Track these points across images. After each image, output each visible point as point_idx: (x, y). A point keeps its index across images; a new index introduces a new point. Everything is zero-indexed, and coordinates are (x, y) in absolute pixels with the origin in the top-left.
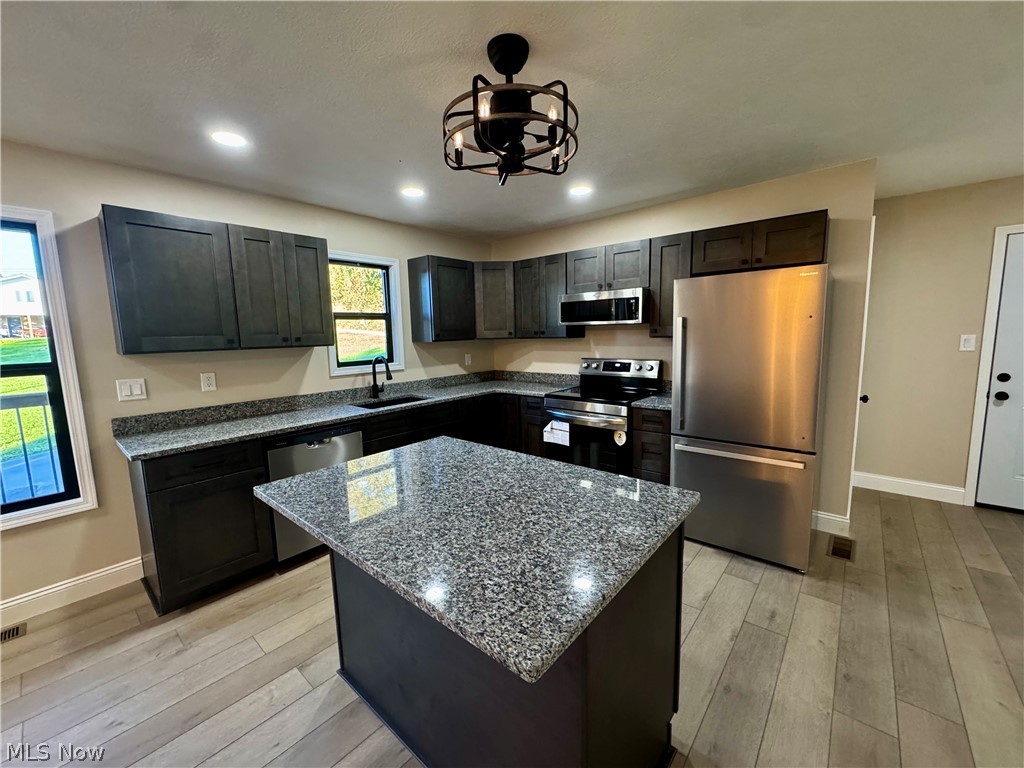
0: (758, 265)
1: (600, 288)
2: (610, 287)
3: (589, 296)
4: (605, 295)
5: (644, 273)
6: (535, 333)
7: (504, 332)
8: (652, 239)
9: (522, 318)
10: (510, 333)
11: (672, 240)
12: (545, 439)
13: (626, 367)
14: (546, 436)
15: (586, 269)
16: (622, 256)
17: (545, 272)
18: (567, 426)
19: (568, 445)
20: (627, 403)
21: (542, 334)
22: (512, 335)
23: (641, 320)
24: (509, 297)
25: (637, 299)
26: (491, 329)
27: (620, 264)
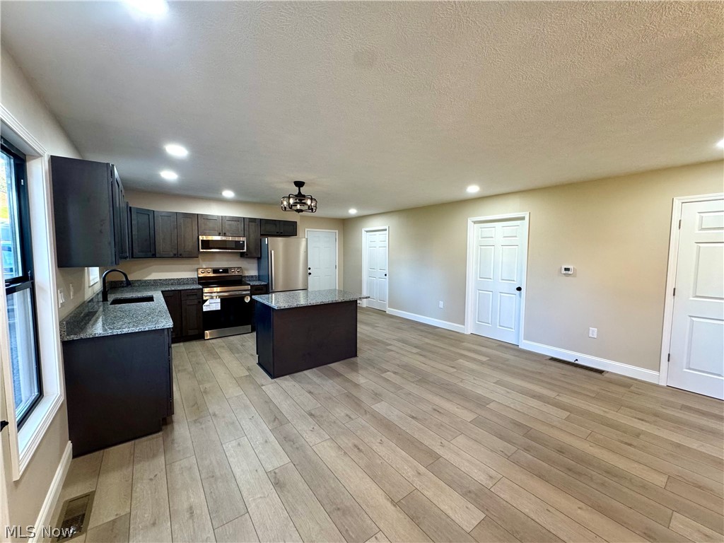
0: (282, 234)
1: (219, 235)
2: (225, 235)
5: (241, 231)
6: (175, 255)
7: (150, 254)
8: (244, 218)
9: (162, 245)
10: (153, 255)
11: (252, 220)
12: (204, 310)
13: (226, 270)
14: (205, 309)
15: (211, 224)
16: (230, 222)
17: (182, 221)
18: (219, 300)
19: (219, 309)
20: (249, 284)
21: (180, 254)
22: (154, 256)
23: (245, 250)
24: (152, 232)
25: (244, 242)
26: (142, 252)
27: (230, 225)
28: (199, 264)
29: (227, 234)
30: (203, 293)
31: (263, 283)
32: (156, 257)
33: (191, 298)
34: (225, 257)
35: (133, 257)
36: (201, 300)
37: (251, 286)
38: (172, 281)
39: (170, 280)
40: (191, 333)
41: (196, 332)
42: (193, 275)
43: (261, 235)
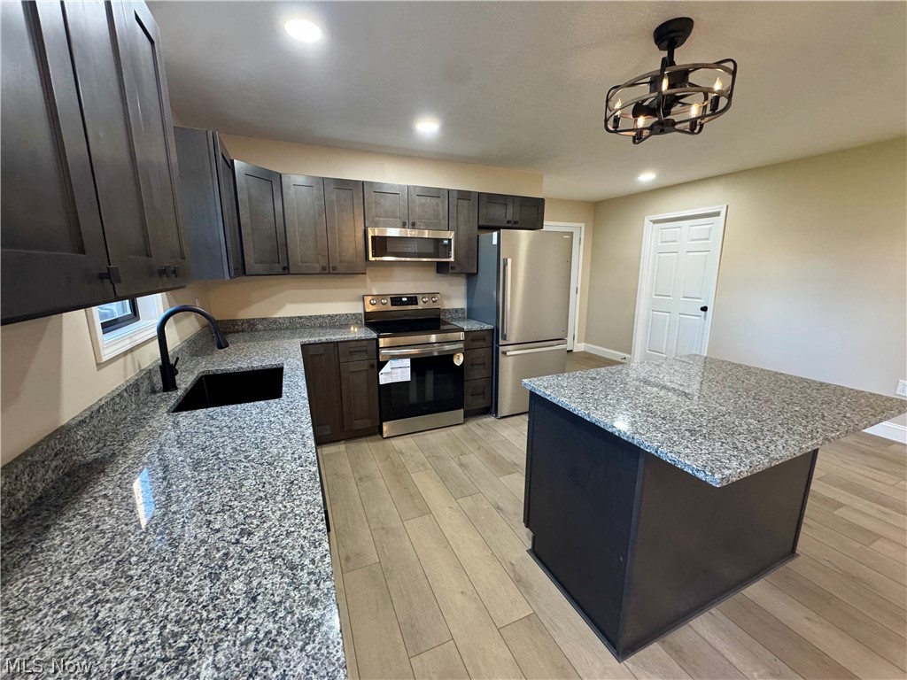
0: (516, 226)
1: (404, 225)
2: (413, 226)
3: (393, 232)
4: (410, 233)
5: (444, 218)
6: (324, 268)
7: (278, 267)
8: (449, 191)
9: (299, 249)
10: (284, 268)
11: (464, 195)
12: (382, 382)
13: (413, 300)
14: (383, 380)
15: (387, 204)
16: (423, 200)
17: (334, 197)
18: (407, 362)
19: (409, 379)
20: (461, 330)
21: (332, 269)
22: (286, 271)
23: (452, 259)
24: (279, 220)
25: (450, 240)
26: (262, 262)
27: (423, 205)
28: (365, 287)
29: (418, 224)
30: (378, 348)
31: (487, 327)
32: (289, 274)
33: (357, 357)
34: (410, 273)
35: (244, 273)
36: (375, 362)
37: (467, 333)
38: (321, 320)
39: (317, 317)
40: (359, 424)
41: (366, 423)
42: (356, 308)
43: (481, 228)
